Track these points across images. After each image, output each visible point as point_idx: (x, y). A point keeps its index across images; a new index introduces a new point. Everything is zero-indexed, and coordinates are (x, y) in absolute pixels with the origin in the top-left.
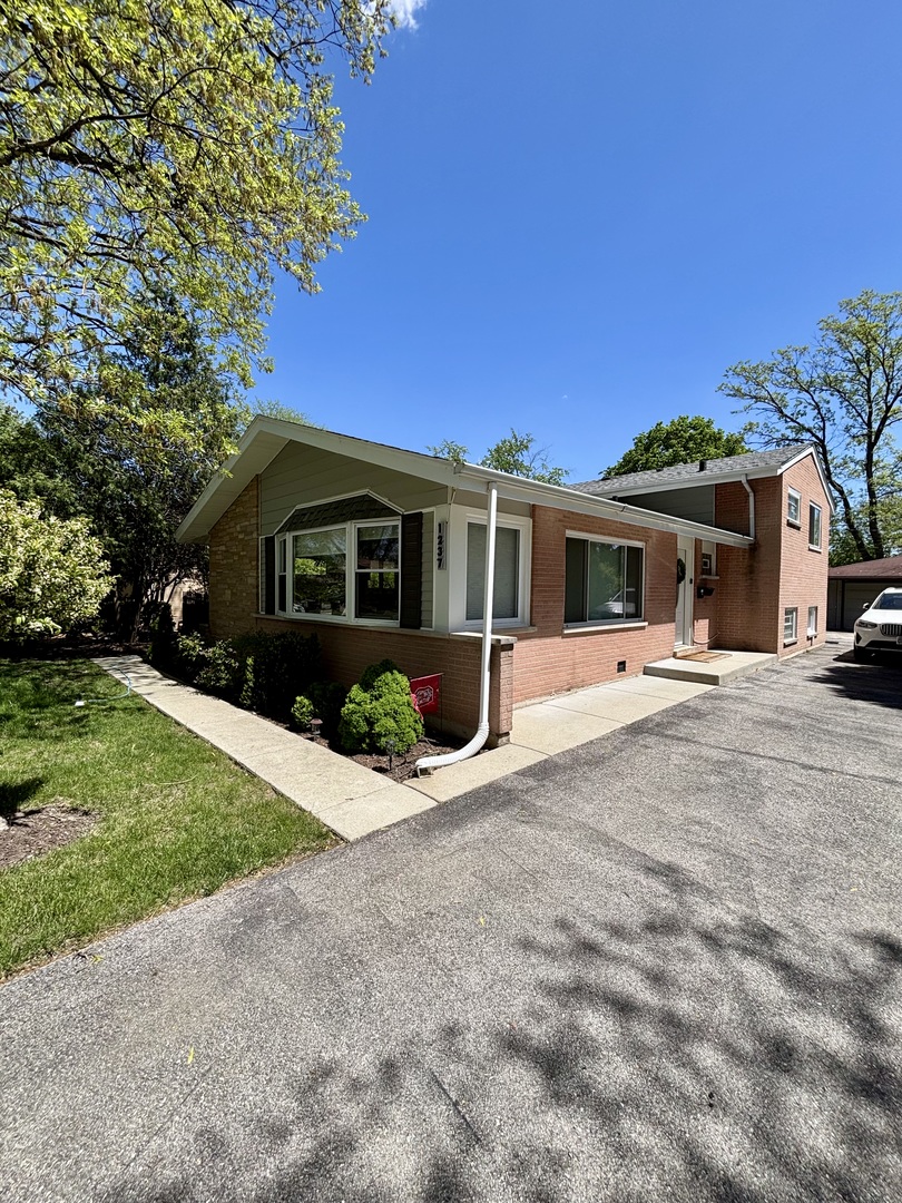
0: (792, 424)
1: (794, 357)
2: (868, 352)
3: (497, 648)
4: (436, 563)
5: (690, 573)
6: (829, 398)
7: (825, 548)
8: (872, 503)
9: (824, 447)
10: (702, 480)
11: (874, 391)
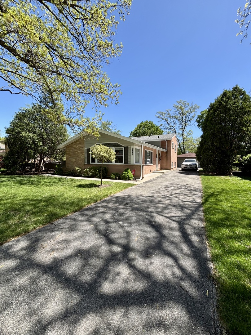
0: (169, 125)
1: (169, 111)
2: (182, 112)
3: (143, 166)
4: (131, 154)
5: (158, 156)
6: (176, 120)
7: (177, 151)
8: (183, 143)
9: (175, 130)
10: (159, 140)
11: (183, 120)
